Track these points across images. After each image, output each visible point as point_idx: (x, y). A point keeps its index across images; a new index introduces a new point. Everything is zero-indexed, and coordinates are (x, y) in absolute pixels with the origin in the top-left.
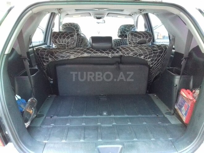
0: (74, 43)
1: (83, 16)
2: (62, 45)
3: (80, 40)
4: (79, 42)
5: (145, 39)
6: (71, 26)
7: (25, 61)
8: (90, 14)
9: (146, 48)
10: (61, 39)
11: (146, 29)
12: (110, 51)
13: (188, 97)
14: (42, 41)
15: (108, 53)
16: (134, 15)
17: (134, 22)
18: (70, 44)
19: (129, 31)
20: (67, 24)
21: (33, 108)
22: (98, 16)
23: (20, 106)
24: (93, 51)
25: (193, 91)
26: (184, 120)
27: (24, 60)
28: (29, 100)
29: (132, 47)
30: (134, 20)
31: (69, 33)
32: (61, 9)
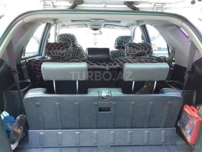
0: (69, 54)
1: (79, 28)
2: (56, 56)
3: (76, 52)
4: (75, 54)
5: (144, 51)
6: (67, 37)
7: (15, 74)
8: (87, 25)
9: (144, 61)
10: (55, 50)
11: (144, 41)
12: (107, 63)
13: (193, 115)
14: (36, 53)
15: (105, 65)
16: (131, 27)
17: (131, 33)
18: (65, 56)
19: (126, 42)
20: (62, 34)
21: (21, 127)
22: (94, 27)
23: (6, 125)
24: (90, 63)
25: (197, 107)
26: (188, 140)
27: (13, 73)
28: (18, 118)
29: (130, 59)
30: (131, 31)
31: (64, 44)
32: (57, 19)
